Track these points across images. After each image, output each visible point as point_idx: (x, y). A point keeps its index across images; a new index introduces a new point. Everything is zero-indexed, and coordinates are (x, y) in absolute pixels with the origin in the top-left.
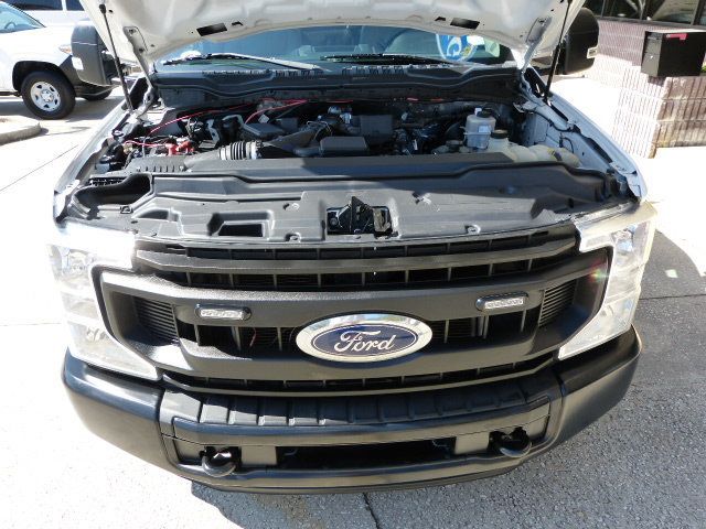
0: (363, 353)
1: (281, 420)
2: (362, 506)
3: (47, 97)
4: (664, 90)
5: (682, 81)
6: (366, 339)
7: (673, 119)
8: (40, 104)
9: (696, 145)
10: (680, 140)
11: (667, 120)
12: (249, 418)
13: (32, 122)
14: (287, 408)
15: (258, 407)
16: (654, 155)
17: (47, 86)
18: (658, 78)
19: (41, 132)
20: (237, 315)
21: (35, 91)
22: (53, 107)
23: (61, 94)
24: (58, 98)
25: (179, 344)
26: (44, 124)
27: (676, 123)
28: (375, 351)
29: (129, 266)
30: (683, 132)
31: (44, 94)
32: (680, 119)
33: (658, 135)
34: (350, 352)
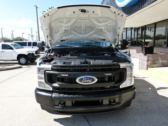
0: (87, 82)
1: (73, 96)
2: (87, 122)
3: (23, 61)
4: (147, 57)
5: (150, 55)
6: (87, 80)
7: (150, 62)
8: (21, 62)
9: (156, 67)
10: (152, 66)
11: (149, 62)
12: (67, 96)
13: (19, 65)
14: (74, 94)
15: (69, 94)
16: (147, 69)
17: (23, 59)
18: (145, 54)
19: (21, 67)
20: (67, 75)
21: (21, 60)
22: (24, 63)
23: (26, 60)
24: (25, 61)
25: (57, 83)
26: (22, 66)
27: (151, 63)
28: (88, 82)
29: (50, 69)
30: (152, 65)
31: (23, 60)
32: (151, 62)
33: (147, 65)
34: (84, 82)
